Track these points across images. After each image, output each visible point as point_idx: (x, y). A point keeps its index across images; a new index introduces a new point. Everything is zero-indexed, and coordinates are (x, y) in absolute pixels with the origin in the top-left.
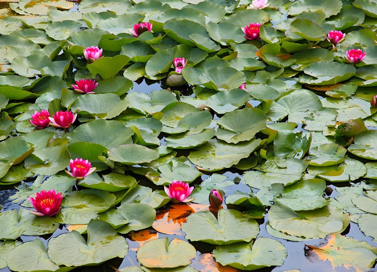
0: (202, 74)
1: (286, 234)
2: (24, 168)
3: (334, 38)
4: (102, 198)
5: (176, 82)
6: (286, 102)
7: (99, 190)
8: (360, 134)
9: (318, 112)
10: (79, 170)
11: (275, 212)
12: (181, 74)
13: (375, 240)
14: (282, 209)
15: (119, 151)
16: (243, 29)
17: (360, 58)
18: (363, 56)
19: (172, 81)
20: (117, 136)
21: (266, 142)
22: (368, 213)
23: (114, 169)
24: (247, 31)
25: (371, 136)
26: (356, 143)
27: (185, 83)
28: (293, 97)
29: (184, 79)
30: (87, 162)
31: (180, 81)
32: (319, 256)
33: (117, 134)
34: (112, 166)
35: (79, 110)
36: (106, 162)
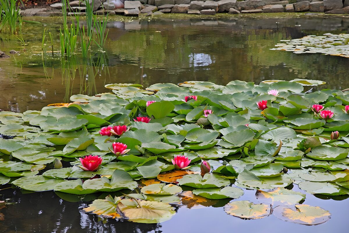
0: (221, 119)
1: (247, 186)
2: (86, 151)
3: (316, 108)
4: (130, 166)
5: (203, 122)
6: (273, 133)
7: (130, 161)
8: (316, 147)
9: (293, 140)
10: (118, 148)
11: (243, 175)
12: (207, 118)
13: (308, 192)
14: (248, 174)
15: (150, 145)
16: (257, 104)
17: (329, 115)
18: (331, 114)
19: (200, 122)
20: (152, 140)
21: (250, 145)
22: (307, 181)
23: (144, 154)
24: (259, 104)
25: (325, 149)
26: (312, 152)
27: (209, 123)
28: (278, 130)
29: (208, 120)
30: (125, 145)
31: (206, 122)
32: (265, 196)
33: (152, 139)
34: (143, 152)
35: (132, 127)
36: (139, 149)
